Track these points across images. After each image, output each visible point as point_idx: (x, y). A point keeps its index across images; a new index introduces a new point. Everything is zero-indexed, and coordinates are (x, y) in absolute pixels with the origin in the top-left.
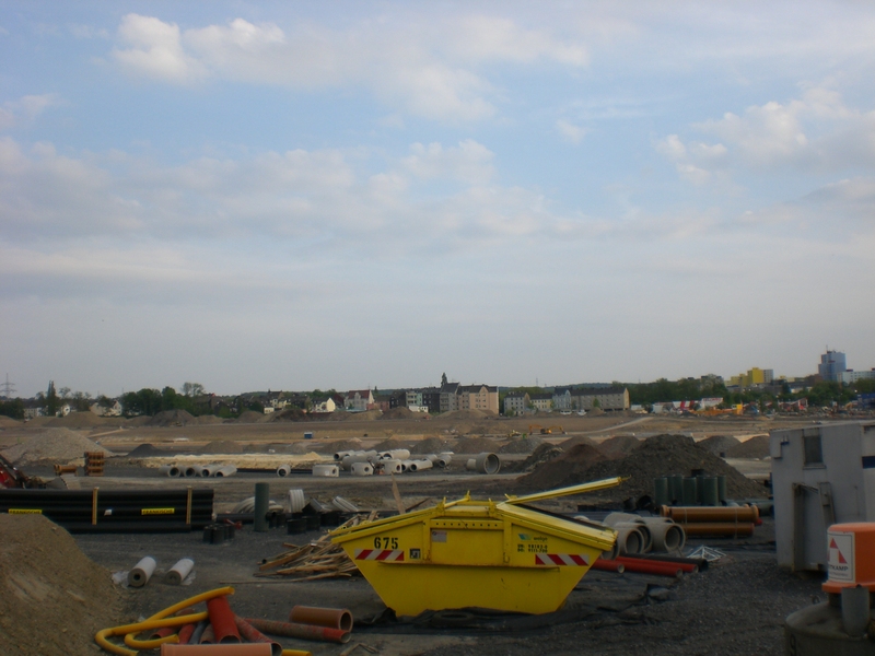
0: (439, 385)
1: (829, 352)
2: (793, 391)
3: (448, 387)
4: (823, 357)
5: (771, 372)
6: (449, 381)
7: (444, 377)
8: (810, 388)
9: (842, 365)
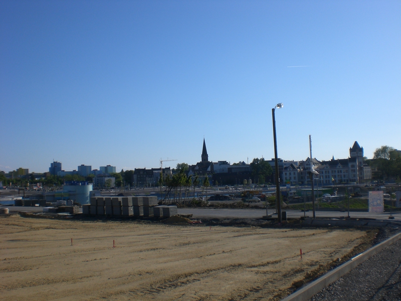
1: (54, 162)
2: (36, 179)
4: (52, 164)
5: (28, 170)
8: (43, 178)
9: (61, 168)
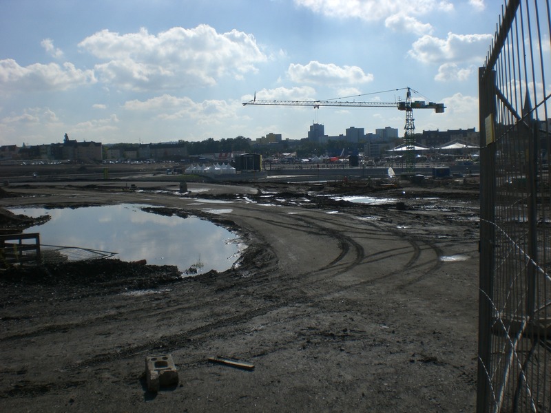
0: (63, 142)
1: (315, 125)
3: (69, 143)
4: (311, 127)
6: (70, 139)
7: (66, 136)
9: (323, 132)
